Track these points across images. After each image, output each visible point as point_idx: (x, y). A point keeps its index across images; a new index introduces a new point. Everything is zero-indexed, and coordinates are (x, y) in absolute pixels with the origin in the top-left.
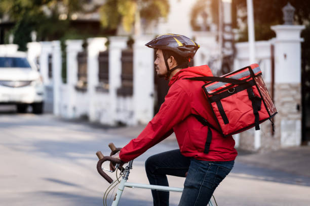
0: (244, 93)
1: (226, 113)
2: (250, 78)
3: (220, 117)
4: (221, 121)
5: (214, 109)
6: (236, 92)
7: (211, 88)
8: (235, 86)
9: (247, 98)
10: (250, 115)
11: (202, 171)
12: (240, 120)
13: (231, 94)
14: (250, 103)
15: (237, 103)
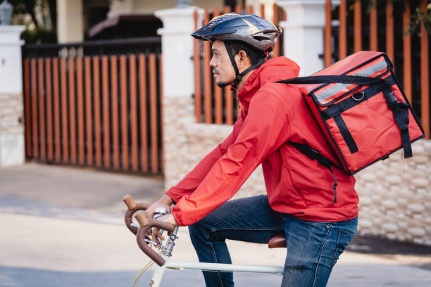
0: (378, 98)
1: (352, 134)
2: (387, 72)
3: (343, 142)
4: (345, 149)
5: (331, 130)
6: (366, 98)
7: (325, 95)
8: (364, 88)
9: (384, 107)
10: (391, 134)
11: (317, 240)
12: (377, 144)
13: (358, 102)
14: (390, 114)
15: (369, 115)
